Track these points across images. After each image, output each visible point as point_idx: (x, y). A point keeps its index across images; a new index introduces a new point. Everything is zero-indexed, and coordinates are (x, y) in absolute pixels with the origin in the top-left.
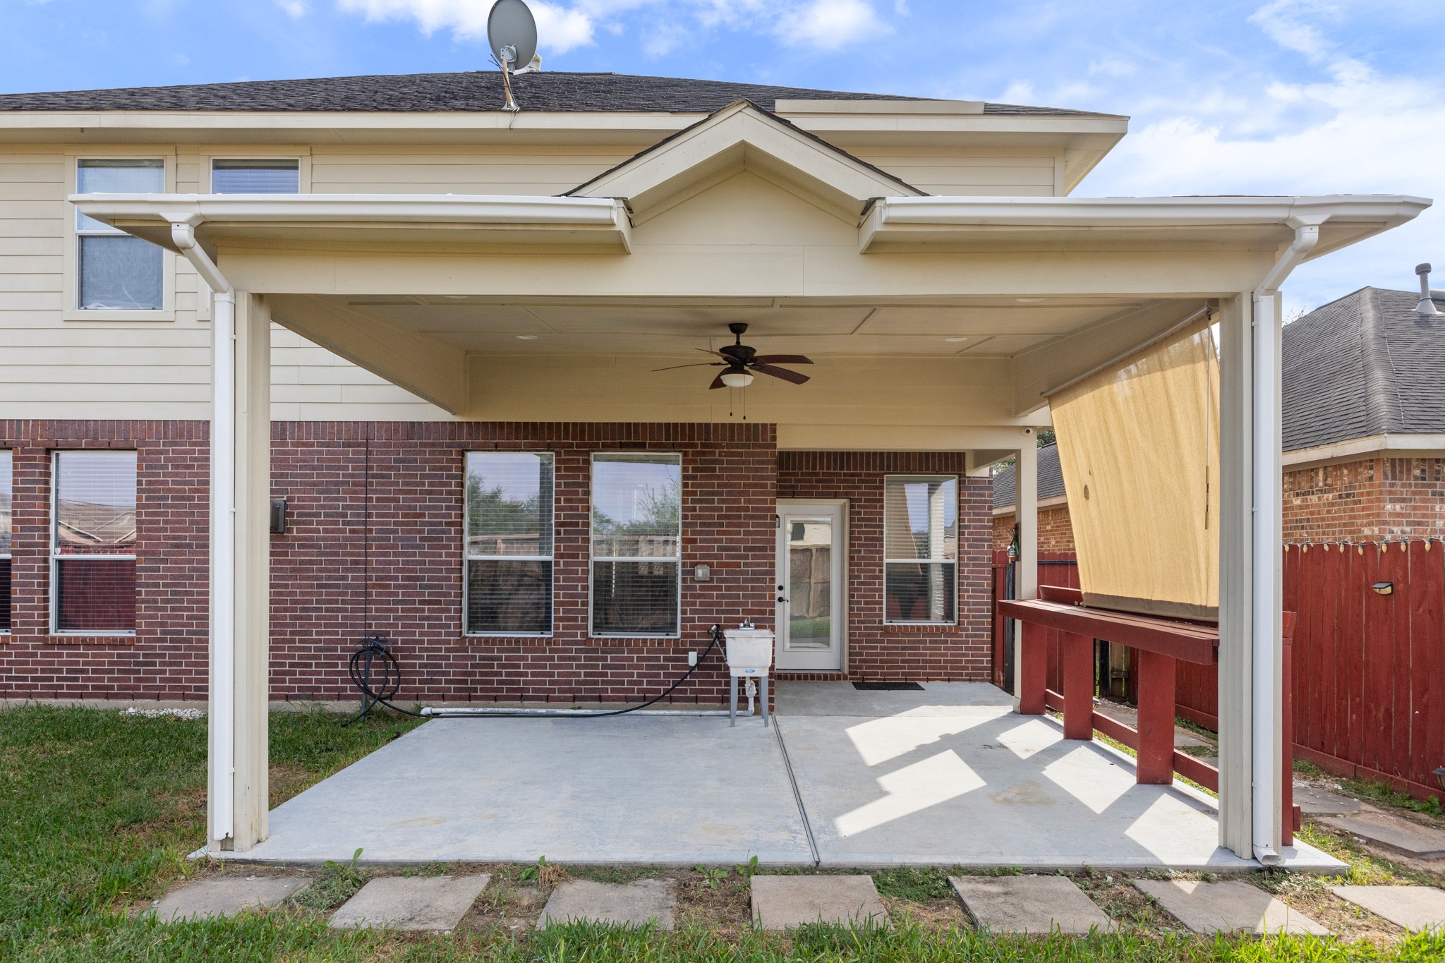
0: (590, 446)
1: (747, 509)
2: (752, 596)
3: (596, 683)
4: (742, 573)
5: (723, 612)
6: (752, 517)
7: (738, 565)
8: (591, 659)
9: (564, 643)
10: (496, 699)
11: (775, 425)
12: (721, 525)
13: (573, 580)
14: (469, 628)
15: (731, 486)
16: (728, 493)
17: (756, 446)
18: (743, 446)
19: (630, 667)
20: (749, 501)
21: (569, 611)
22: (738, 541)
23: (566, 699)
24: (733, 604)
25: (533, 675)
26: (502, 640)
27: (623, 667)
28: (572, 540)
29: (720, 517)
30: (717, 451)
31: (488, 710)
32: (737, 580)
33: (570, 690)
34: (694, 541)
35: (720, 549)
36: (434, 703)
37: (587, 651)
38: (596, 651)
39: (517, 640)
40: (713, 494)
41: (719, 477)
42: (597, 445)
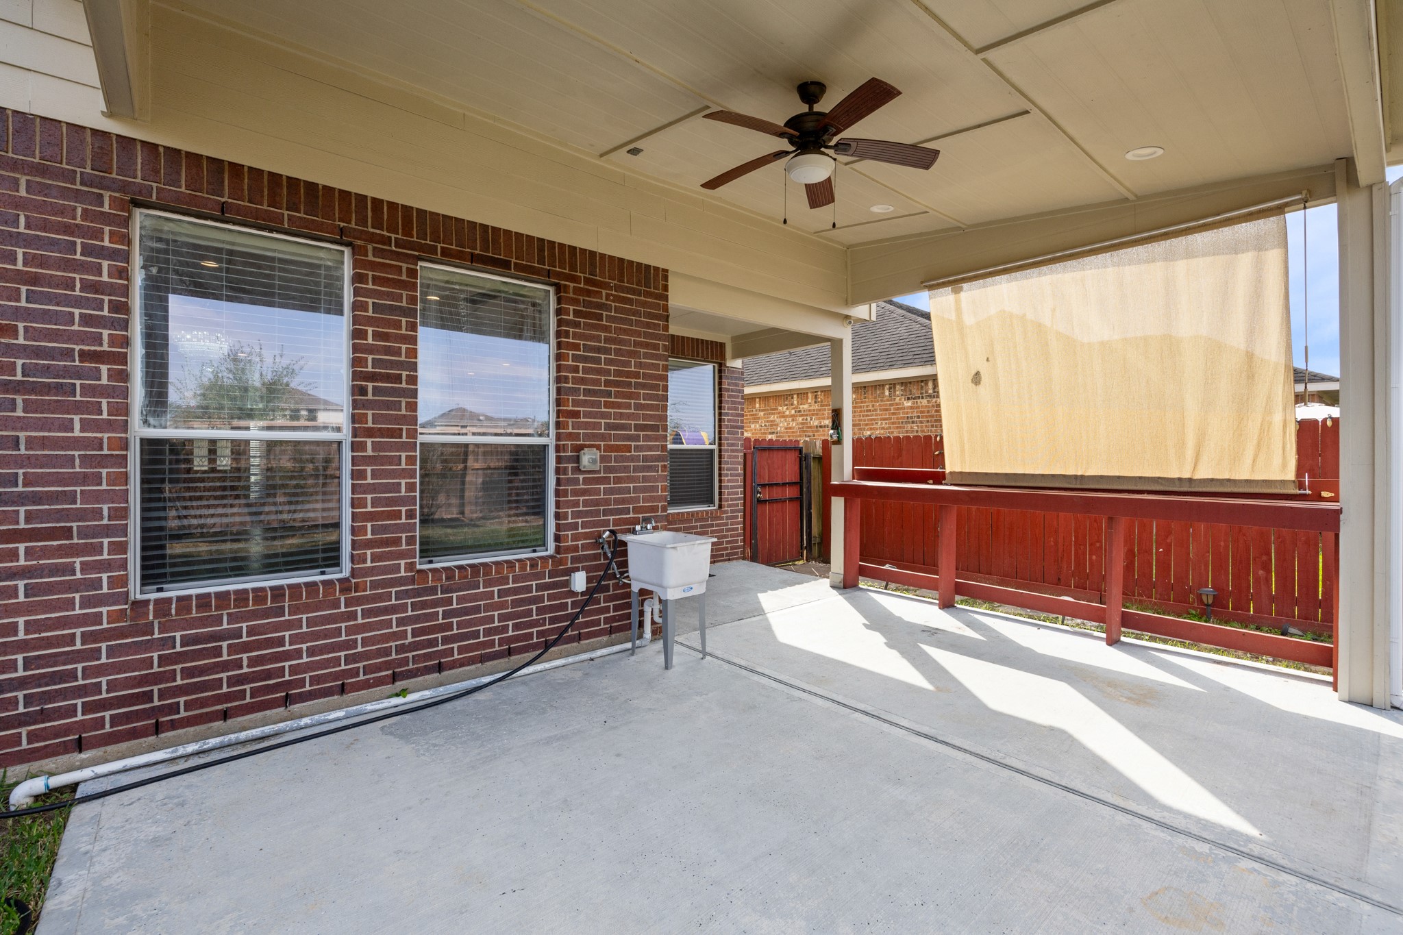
0: (421, 248)
1: (637, 375)
2: (644, 489)
3: (433, 643)
4: (632, 459)
5: (611, 512)
6: (644, 386)
7: (628, 449)
8: (424, 605)
9: (375, 585)
10: (225, 715)
11: (667, 271)
12: (609, 394)
13: (392, 474)
14: (146, 580)
15: (620, 342)
16: (618, 352)
17: (647, 294)
18: (634, 292)
19: (488, 608)
20: (640, 365)
21: (385, 529)
22: (629, 416)
23: (379, 682)
24: (623, 501)
25: (311, 651)
26: (242, 596)
27: (477, 609)
28: (388, 405)
29: (608, 383)
30: (604, 292)
31: (213, 742)
32: (626, 469)
33: (386, 666)
34: (575, 414)
35: (609, 427)
36: (49, 764)
37: (417, 593)
38: (433, 590)
39: (278, 592)
40: (599, 350)
41: (606, 329)
42: (433, 250)
